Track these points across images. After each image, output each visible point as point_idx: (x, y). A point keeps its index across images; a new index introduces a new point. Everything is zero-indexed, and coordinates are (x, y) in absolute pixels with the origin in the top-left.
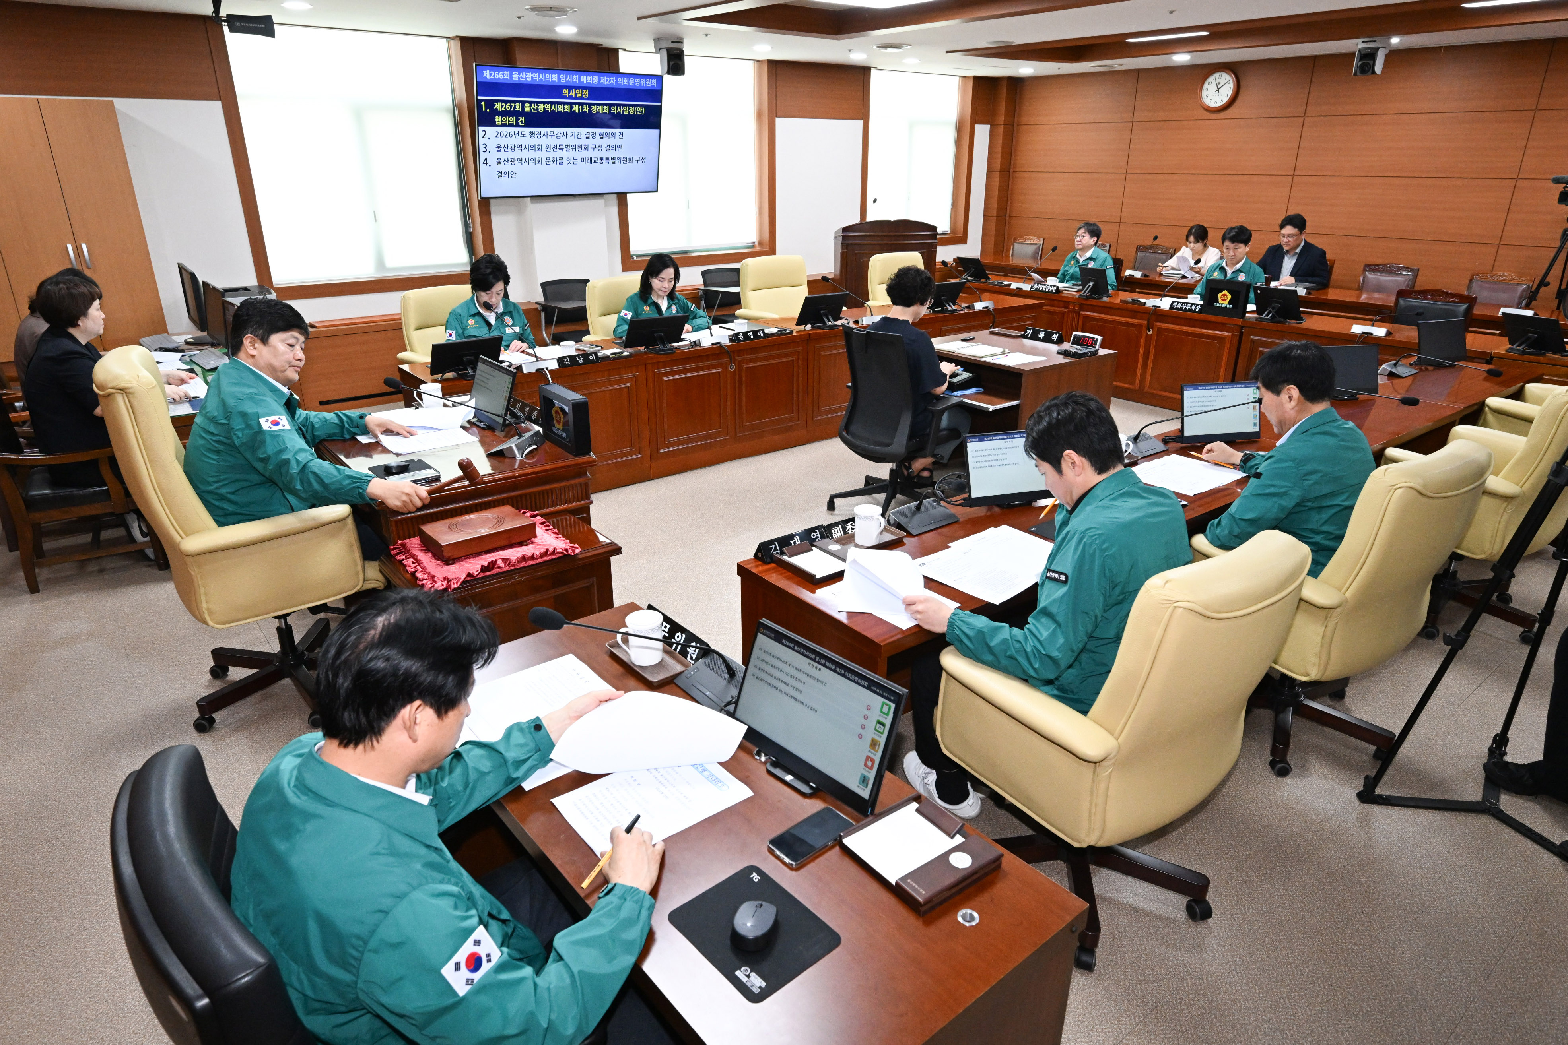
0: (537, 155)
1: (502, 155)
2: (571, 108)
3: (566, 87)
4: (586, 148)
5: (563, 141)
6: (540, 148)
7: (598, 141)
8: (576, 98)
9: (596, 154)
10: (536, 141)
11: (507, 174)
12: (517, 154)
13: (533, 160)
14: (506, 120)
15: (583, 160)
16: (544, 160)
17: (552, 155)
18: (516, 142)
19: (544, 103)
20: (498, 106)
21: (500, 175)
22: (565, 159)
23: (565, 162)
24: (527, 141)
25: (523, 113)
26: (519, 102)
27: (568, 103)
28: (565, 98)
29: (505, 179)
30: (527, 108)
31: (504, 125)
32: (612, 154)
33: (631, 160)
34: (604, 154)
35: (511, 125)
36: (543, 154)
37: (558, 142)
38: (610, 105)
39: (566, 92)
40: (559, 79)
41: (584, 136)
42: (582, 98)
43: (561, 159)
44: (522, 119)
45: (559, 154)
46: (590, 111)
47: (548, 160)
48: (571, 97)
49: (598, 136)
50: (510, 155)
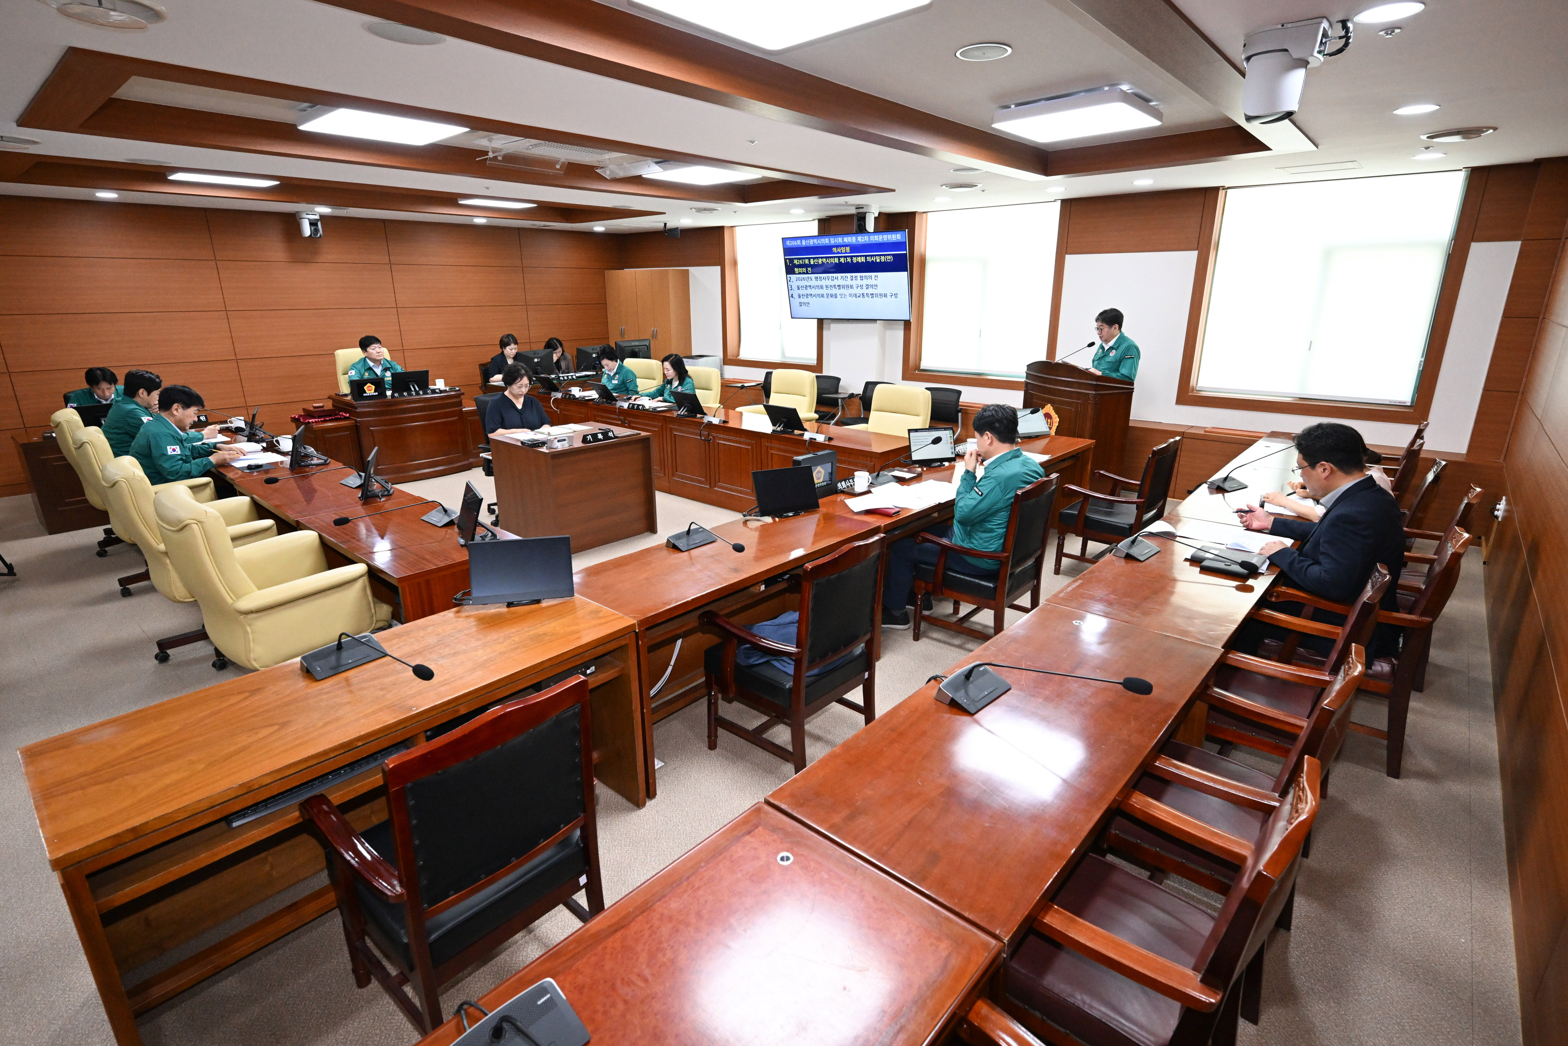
0: (820, 292)
1: (801, 292)
2: (839, 260)
3: (834, 246)
4: (852, 287)
5: (836, 282)
6: (822, 287)
7: (859, 282)
8: (842, 253)
9: (859, 291)
10: (819, 283)
11: (804, 303)
12: (809, 291)
13: (819, 295)
14: (800, 270)
15: (850, 295)
16: (825, 295)
17: (830, 292)
18: (808, 284)
19: (822, 258)
20: (796, 262)
21: (801, 304)
22: (838, 295)
23: (839, 297)
24: (814, 283)
25: (809, 265)
26: (807, 258)
27: (836, 257)
28: (835, 253)
29: (803, 307)
30: (812, 262)
31: (800, 273)
32: (870, 291)
33: (885, 296)
34: (865, 291)
35: (804, 273)
36: (824, 291)
37: (833, 283)
38: (866, 256)
39: (834, 249)
40: (830, 241)
41: (849, 279)
42: (846, 253)
43: (836, 294)
44: (809, 269)
45: (834, 291)
46: (852, 261)
47: (828, 295)
48: (838, 253)
49: (859, 278)
50: (804, 292)
